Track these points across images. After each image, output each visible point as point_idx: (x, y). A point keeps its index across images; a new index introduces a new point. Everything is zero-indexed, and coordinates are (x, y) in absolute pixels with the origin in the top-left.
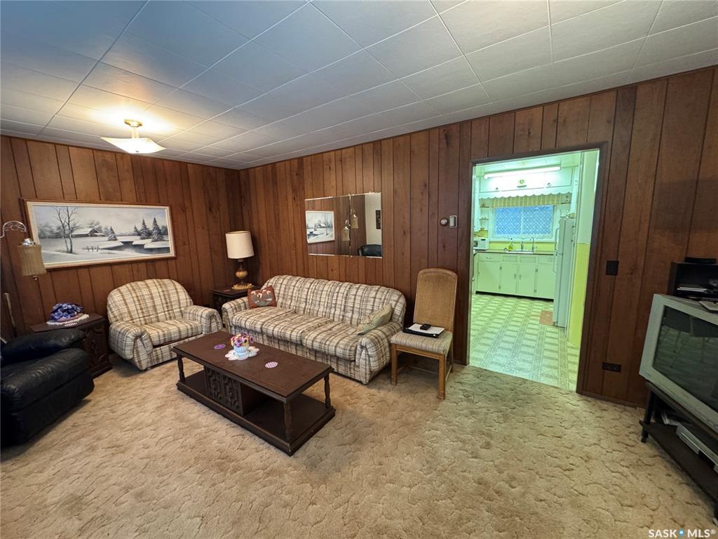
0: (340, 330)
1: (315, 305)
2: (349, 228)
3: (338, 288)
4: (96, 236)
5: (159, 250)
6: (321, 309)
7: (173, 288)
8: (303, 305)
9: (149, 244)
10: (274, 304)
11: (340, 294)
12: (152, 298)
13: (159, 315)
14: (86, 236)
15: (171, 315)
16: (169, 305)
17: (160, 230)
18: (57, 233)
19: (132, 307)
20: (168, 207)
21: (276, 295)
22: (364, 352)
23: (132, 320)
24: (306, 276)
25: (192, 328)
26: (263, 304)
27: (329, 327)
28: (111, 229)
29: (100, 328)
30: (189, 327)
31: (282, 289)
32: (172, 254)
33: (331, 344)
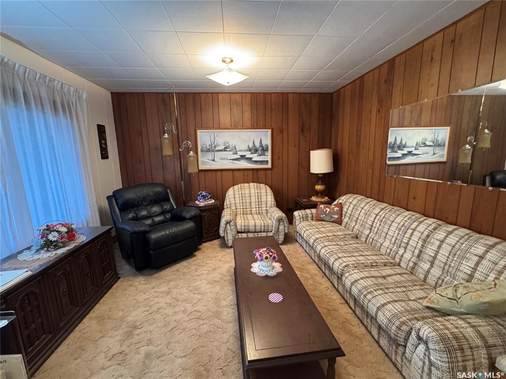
0: (398, 285)
1: (380, 236)
2: (474, 147)
3: (416, 224)
4: (227, 151)
5: (262, 162)
6: (386, 244)
7: (265, 191)
8: (367, 232)
9: (255, 157)
10: (339, 222)
11: (416, 233)
12: (250, 196)
13: (252, 209)
14: (222, 150)
15: (260, 211)
16: (260, 203)
17: (263, 147)
18: (209, 149)
19: (238, 201)
20: (270, 130)
21: (344, 213)
22: (422, 347)
23: (236, 209)
24: (380, 200)
25: (264, 226)
26: (328, 218)
27: (384, 273)
28: (235, 147)
29: (216, 210)
30: (263, 224)
31: (351, 209)
32: (269, 166)
33: (373, 301)
